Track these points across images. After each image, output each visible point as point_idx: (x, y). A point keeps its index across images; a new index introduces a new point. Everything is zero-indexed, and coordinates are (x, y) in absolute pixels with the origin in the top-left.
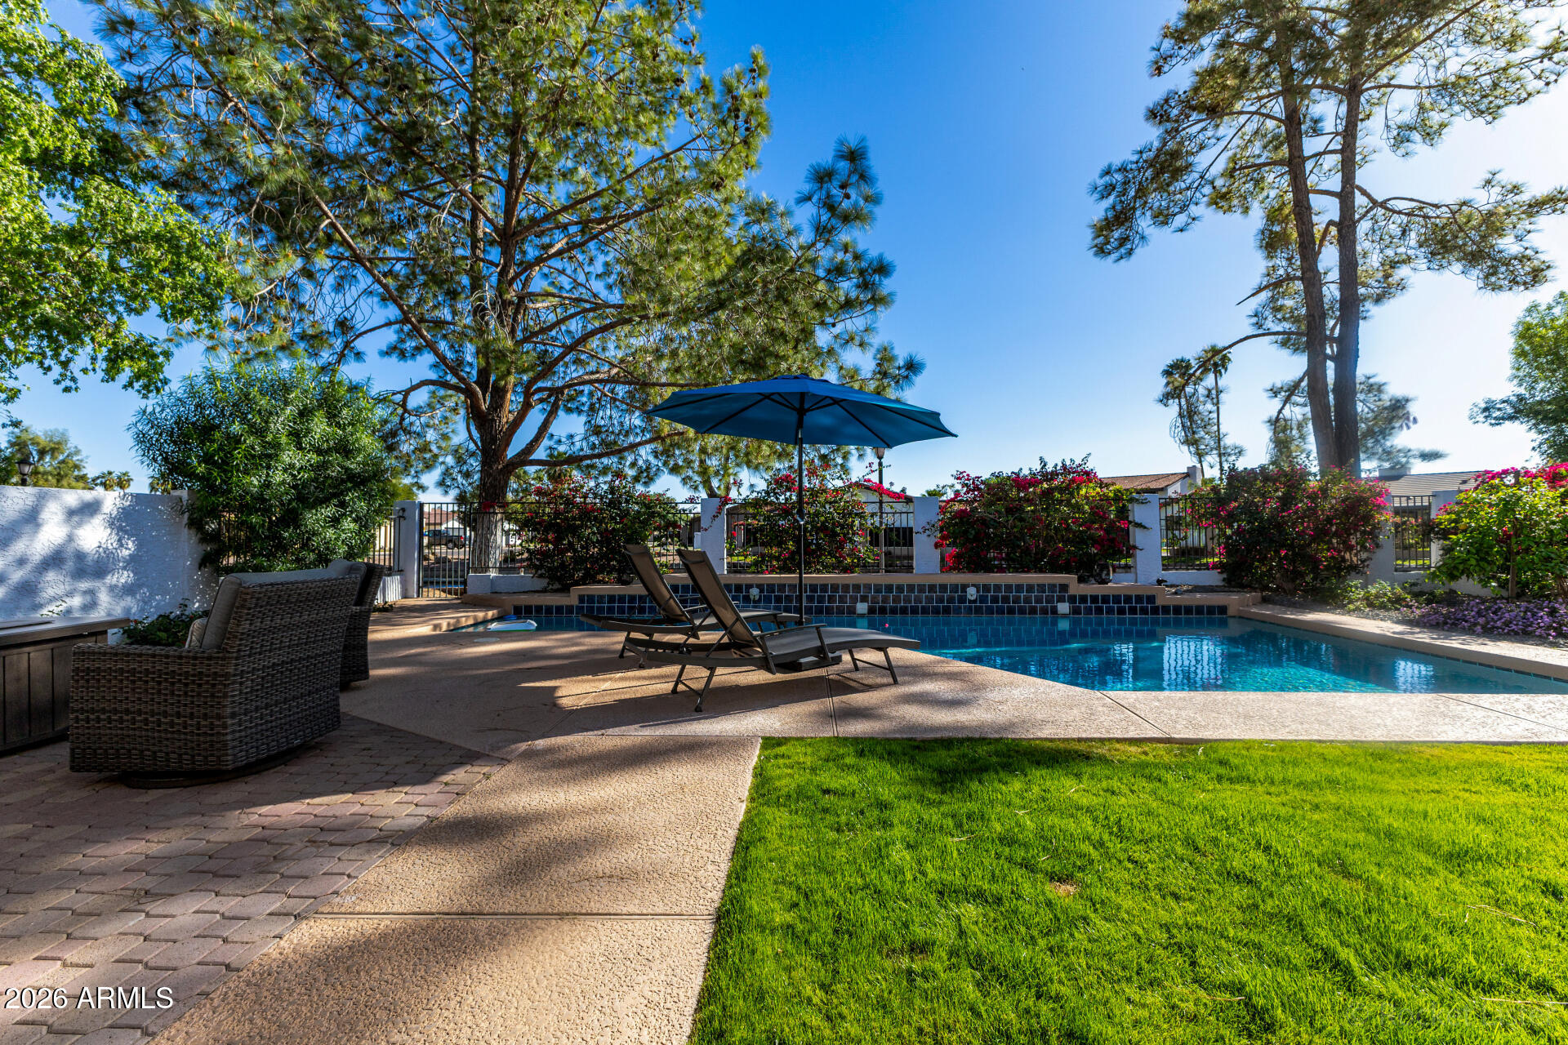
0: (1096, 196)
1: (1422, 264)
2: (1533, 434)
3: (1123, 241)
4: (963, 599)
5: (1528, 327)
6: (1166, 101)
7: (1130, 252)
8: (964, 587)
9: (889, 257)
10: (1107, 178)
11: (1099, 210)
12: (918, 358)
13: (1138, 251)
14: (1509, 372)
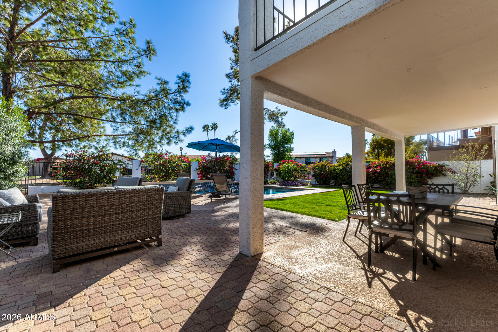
0: (221, 93)
1: (268, 120)
2: (271, 152)
3: (226, 105)
4: (210, 186)
5: (272, 130)
6: (230, 74)
7: (227, 108)
8: (210, 183)
9: (190, 102)
10: (224, 90)
11: (223, 97)
12: (193, 127)
13: (229, 108)
14: (268, 138)
